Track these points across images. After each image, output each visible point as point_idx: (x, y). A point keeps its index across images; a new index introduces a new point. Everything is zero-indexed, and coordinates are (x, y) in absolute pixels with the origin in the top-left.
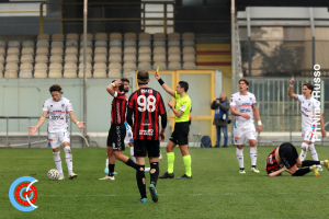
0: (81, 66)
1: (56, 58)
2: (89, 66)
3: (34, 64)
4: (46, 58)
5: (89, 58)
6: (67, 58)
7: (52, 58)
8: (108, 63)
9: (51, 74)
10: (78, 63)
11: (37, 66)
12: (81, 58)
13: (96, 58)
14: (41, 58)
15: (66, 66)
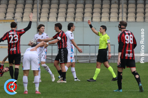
0: (120, 15)
1: (105, 10)
2: (125, 15)
3: (92, 13)
4: (100, 10)
5: (125, 10)
6: (112, 10)
7: (103, 10)
8: (136, 13)
9: (102, 20)
10: (118, 13)
11: (94, 15)
12: (120, 10)
13: (129, 10)
14: (97, 10)
15: (111, 15)
